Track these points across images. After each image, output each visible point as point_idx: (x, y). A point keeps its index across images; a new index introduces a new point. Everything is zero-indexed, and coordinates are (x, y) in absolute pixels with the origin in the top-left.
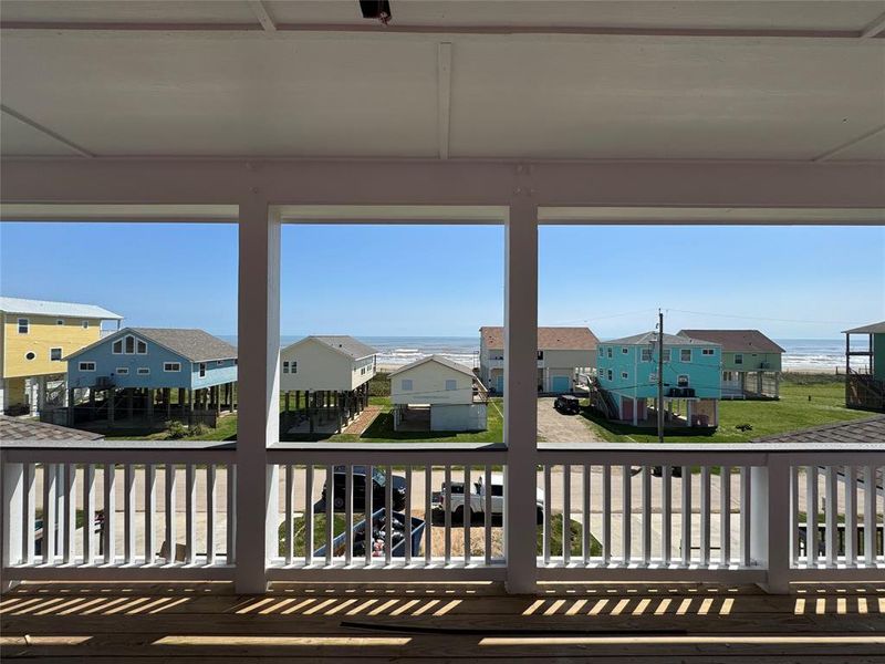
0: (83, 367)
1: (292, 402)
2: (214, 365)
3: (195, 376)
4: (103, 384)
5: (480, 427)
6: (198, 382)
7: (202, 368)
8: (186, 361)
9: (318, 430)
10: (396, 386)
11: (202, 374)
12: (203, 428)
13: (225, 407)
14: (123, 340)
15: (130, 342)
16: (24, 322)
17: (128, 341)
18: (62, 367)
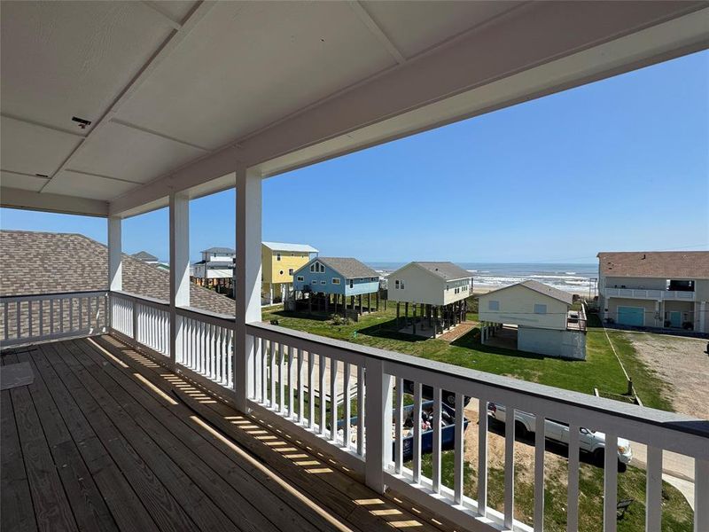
0: (299, 279)
1: (402, 311)
2: (359, 281)
3: (348, 287)
4: (307, 289)
5: (576, 356)
6: (350, 291)
7: (352, 283)
8: (342, 278)
9: (419, 333)
10: (483, 306)
11: (351, 287)
12: (351, 321)
13: (365, 309)
14: (314, 264)
15: (317, 264)
16: (279, 254)
17: (317, 265)
18: (291, 279)
